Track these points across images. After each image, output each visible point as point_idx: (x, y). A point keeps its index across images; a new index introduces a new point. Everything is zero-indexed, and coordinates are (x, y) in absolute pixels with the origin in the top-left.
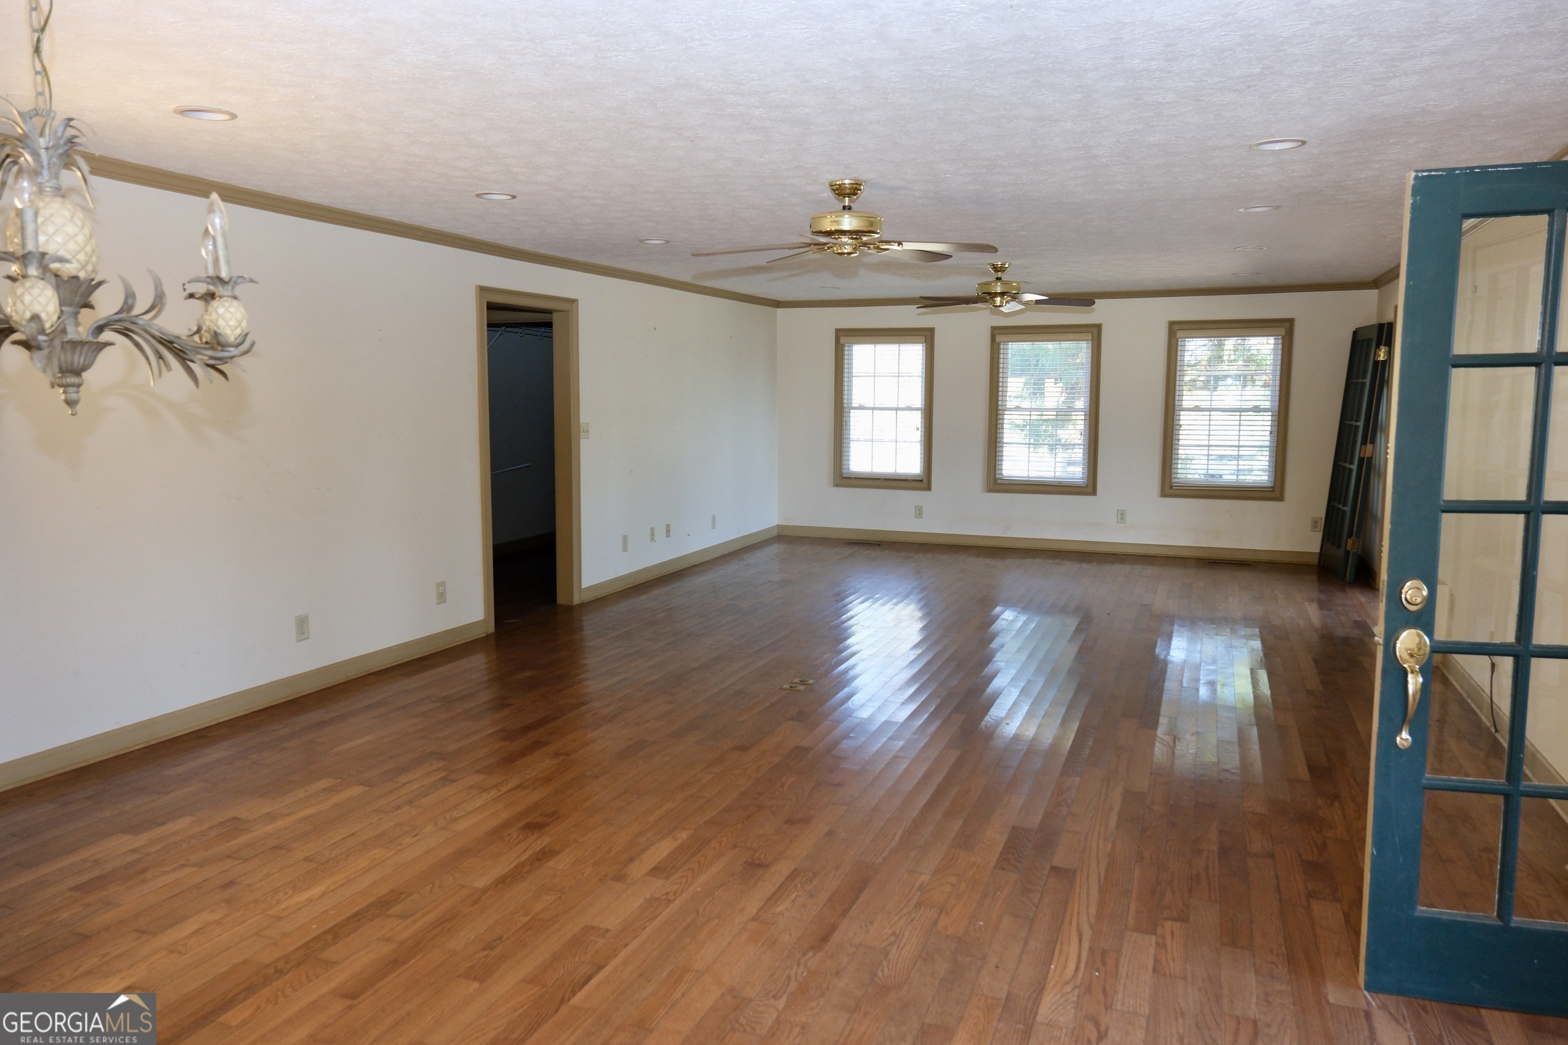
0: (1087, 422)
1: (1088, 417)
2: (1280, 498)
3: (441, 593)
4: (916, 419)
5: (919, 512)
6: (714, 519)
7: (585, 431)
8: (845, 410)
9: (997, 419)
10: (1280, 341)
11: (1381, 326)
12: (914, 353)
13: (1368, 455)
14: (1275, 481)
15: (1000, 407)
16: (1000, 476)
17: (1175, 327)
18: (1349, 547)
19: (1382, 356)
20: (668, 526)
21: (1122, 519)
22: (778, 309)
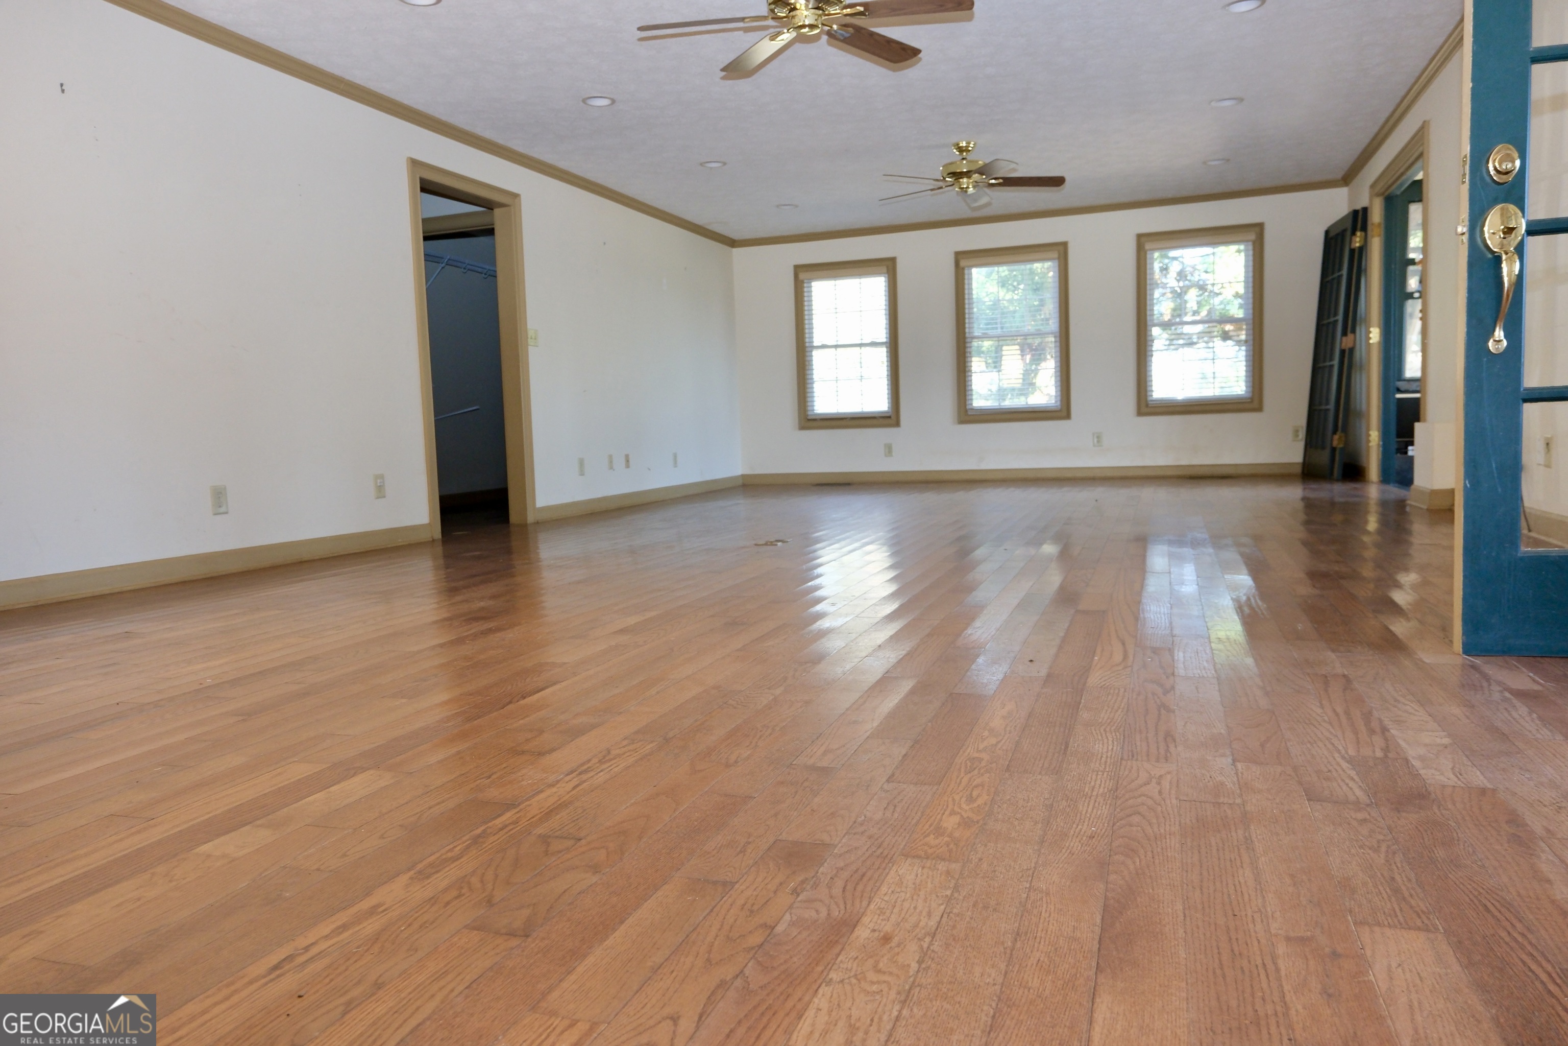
0: (1058, 344)
1: (1058, 339)
2: (1259, 409)
3: (380, 486)
4: (882, 354)
5: (889, 450)
6: (675, 456)
7: (533, 337)
8: (808, 349)
9: (965, 347)
10: (1251, 247)
11: (1355, 213)
12: (877, 285)
13: (1350, 345)
14: (1253, 392)
15: (967, 335)
16: (970, 407)
17: (1143, 239)
18: (1335, 443)
19: (1357, 242)
20: (627, 456)
21: (1098, 442)
22: (734, 250)
